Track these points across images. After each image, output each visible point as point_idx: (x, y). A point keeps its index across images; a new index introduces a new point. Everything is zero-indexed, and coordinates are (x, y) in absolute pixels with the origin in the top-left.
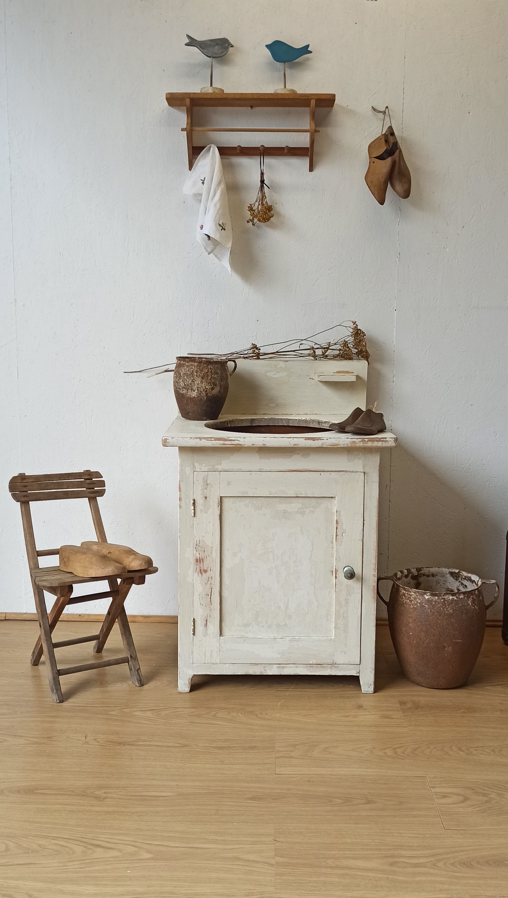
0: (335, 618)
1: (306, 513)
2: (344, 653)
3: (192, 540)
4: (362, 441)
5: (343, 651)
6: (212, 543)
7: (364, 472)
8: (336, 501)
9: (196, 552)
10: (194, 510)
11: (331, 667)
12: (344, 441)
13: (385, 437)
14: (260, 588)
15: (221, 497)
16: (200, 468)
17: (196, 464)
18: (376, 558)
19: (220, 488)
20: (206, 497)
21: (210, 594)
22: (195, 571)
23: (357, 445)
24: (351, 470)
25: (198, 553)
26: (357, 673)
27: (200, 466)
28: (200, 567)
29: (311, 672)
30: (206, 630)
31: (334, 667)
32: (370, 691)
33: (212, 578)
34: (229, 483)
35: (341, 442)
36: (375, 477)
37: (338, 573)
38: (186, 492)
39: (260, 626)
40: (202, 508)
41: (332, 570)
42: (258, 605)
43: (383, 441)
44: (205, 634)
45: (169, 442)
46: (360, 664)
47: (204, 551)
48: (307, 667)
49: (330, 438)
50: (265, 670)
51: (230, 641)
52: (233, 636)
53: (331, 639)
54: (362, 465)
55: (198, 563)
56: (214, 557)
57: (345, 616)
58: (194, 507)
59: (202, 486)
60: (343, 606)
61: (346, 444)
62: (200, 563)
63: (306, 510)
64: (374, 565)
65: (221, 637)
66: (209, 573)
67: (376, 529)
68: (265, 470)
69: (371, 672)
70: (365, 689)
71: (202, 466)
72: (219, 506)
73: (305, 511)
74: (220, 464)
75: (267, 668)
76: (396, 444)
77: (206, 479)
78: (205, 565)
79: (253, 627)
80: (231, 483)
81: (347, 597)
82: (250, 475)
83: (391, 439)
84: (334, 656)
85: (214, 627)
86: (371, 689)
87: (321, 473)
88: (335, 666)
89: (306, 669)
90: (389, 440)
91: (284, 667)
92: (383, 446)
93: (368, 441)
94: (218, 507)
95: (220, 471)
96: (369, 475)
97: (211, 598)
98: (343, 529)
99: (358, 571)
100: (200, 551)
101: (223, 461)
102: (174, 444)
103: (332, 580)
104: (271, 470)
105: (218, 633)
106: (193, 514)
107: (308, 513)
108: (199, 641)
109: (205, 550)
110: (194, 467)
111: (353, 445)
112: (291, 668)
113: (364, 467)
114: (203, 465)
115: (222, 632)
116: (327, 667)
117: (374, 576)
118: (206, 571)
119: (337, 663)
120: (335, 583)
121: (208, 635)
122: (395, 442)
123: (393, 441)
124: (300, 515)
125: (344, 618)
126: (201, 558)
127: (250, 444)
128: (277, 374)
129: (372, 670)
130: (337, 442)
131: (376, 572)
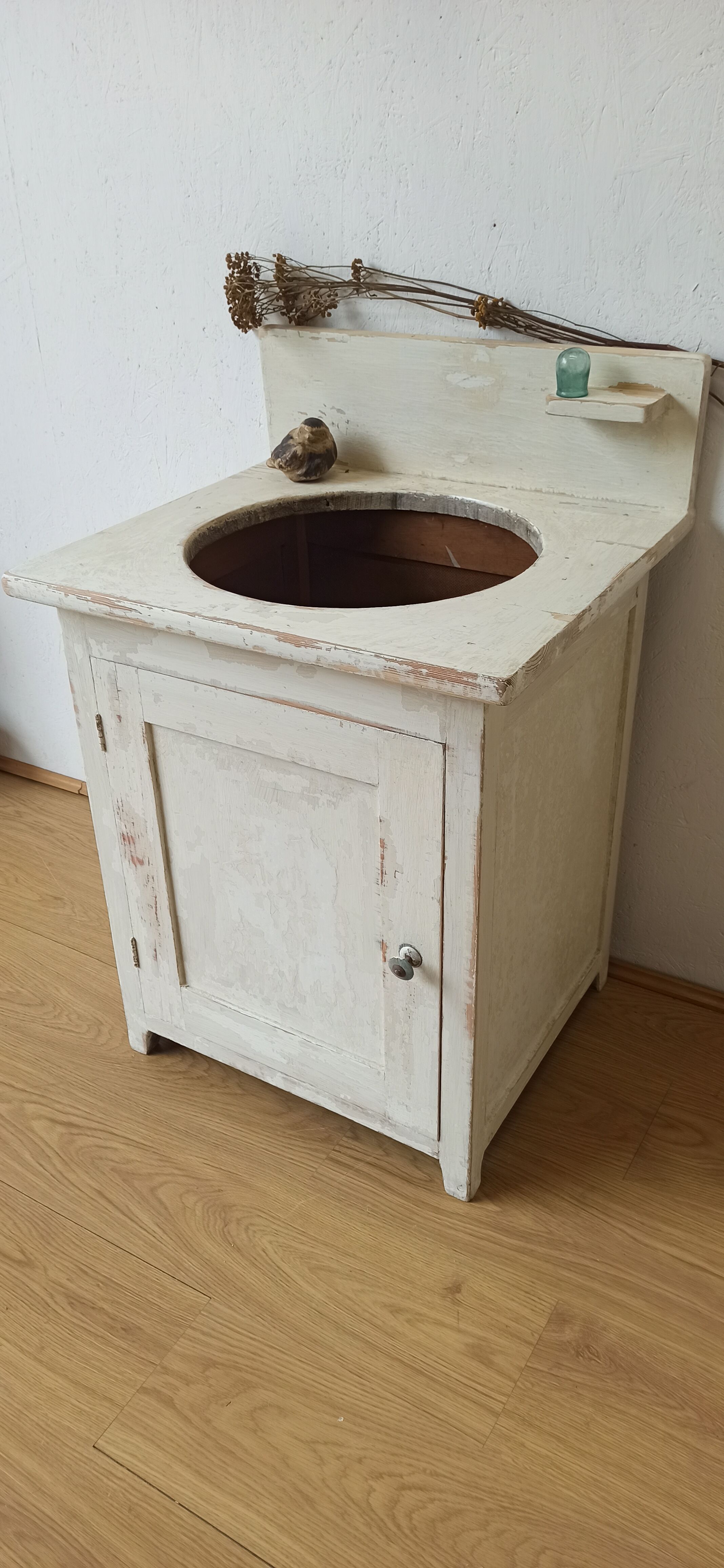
0: (386, 1035)
1: (320, 804)
2: (405, 1107)
3: (109, 796)
4: (412, 672)
5: (403, 1104)
6: (144, 811)
7: (445, 744)
8: (379, 795)
9: (119, 821)
10: (103, 737)
11: (381, 1121)
12: (369, 664)
13: (474, 671)
14: (244, 926)
15: (149, 725)
16: (99, 650)
17: (92, 642)
18: (473, 948)
19: (142, 702)
21: (155, 906)
22: (123, 856)
24: (413, 730)
25: (123, 824)
26: (434, 1155)
27: (98, 647)
28: (131, 851)
29: (344, 1113)
30: (158, 967)
31: (388, 1123)
32: (461, 1196)
33: (154, 878)
34: (157, 698)
35: (358, 663)
36: (470, 763)
37: (388, 951)
38: (84, 697)
39: (251, 995)
40: (116, 738)
41: (376, 940)
42: (242, 954)
43: (467, 683)
44: (156, 972)
46: (438, 1142)
47: (133, 823)
48: (336, 1100)
49: (335, 648)
51: (199, 1001)
52: (206, 993)
53: (379, 1073)
54: (439, 726)
55: (126, 843)
56: (151, 840)
57: (406, 1041)
58: (101, 731)
59: (109, 690)
60: (403, 1021)
61: (373, 673)
62: (130, 843)
63: (318, 795)
64: (469, 962)
65: (183, 989)
66: (146, 867)
67: (472, 886)
68: (223, 685)
69: (461, 1163)
70: (449, 1187)
71: (102, 648)
72: (147, 742)
73: (318, 799)
74: (136, 652)
75: (266, 1072)
76: (505, 698)
77: (113, 677)
78: (139, 852)
79: (237, 989)
80: (161, 698)
81: (410, 1006)
82: (196, 691)
83: (488, 683)
84: (387, 1104)
85: (169, 965)
86: (464, 1193)
87: (344, 721)
89: (335, 1104)
90: (483, 683)
91: (295, 1083)
93: (428, 675)
94: (145, 742)
95: (138, 668)
96: (455, 753)
97: (156, 914)
98: (397, 863)
99: (433, 961)
100: (126, 822)
101: (139, 644)
103: (377, 960)
104: (236, 689)
105: (177, 979)
106: (101, 746)
107: (323, 804)
108: (150, 979)
109: (134, 821)
110: (89, 648)
111: (392, 676)
112: (307, 1090)
113: (443, 730)
114: (104, 645)
115: (185, 979)
116: (374, 1117)
117: (469, 984)
118: (141, 863)
119: (393, 1118)
120: (383, 971)
121: (161, 976)
122: (500, 691)
123: (495, 689)
124: (308, 804)
125: (403, 1044)
126: (129, 834)
127: (162, 625)
128: (470, 379)
129: (463, 1161)
130: (351, 661)
131: (473, 978)
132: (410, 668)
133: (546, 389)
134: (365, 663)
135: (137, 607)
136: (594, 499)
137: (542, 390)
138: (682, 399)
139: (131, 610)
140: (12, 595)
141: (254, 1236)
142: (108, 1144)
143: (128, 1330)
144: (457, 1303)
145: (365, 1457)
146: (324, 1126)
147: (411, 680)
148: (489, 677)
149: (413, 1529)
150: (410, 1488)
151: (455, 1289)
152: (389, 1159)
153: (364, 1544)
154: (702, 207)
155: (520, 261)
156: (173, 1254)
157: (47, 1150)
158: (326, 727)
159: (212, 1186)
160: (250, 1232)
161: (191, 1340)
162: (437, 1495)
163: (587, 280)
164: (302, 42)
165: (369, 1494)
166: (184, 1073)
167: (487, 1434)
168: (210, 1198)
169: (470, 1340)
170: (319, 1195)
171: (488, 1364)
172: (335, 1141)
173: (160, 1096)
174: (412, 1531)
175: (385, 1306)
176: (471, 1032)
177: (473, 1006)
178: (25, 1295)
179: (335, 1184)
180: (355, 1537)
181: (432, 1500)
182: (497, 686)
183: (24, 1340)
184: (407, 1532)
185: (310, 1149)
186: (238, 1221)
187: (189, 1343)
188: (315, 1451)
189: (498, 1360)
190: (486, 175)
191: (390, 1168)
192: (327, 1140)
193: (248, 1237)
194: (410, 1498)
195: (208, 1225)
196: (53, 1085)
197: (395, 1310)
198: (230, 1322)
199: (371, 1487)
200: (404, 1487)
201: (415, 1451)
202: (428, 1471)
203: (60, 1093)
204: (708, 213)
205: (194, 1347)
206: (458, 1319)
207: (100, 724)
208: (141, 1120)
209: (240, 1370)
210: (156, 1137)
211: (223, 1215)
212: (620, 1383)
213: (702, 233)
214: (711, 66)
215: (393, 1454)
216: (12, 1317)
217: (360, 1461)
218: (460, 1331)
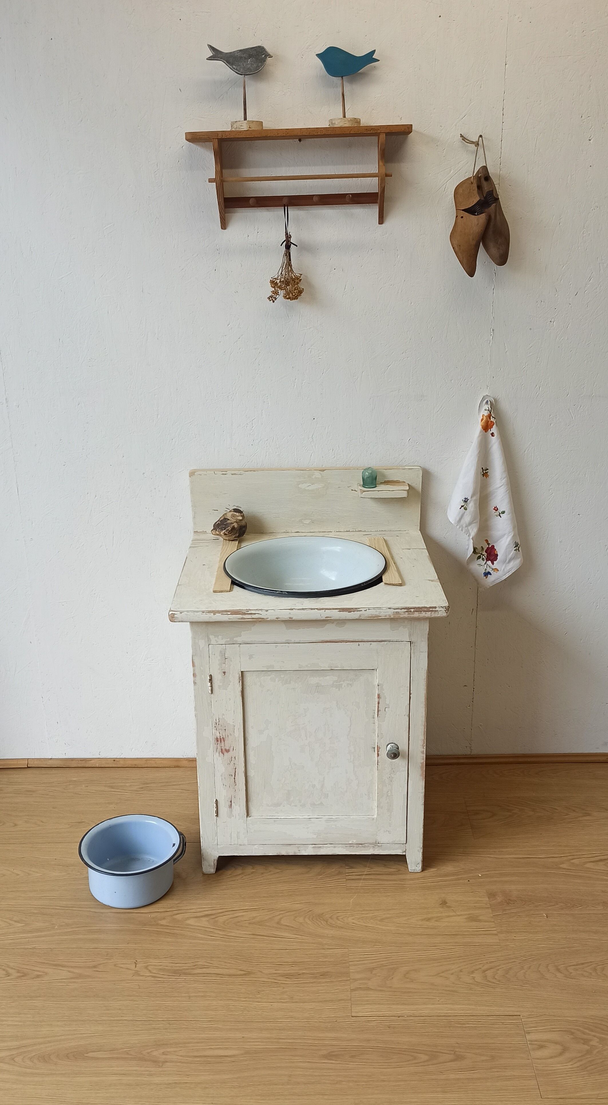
0: (378, 796)
1: (343, 687)
2: (388, 832)
3: (210, 719)
4: (407, 612)
5: (387, 831)
6: (233, 721)
7: (411, 642)
8: (377, 673)
9: (216, 731)
10: (212, 686)
12: (386, 612)
13: (434, 606)
14: (291, 767)
15: (242, 672)
16: (216, 640)
17: (211, 637)
18: (424, 733)
19: (240, 662)
20: (224, 673)
21: (234, 774)
22: (215, 751)
23: (401, 616)
24: (395, 639)
25: (218, 732)
26: (403, 853)
27: (216, 639)
28: (221, 747)
29: (350, 852)
30: (231, 811)
32: (418, 870)
33: (235, 758)
34: (251, 657)
35: (381, 613)
36: (423, 647)
37: (380, 750)
38: (201, 668)
39: (293, 807)
40: (221, 684)
41: (374, 747)
42: (289, 784)
43: (432, 611)
44: (230, 815)
45: (177, 618)
46: (406, 844)
47: (225, 730)
48: (346, 847)
49: (369, 609)
50: (299, 851)
51: (258, 822)
52: (262, 816)
53: (373, 819)
54: (408, 634)
55: (218, 743)
56: (236, 736)
57: (389, 795)
58: (211, 683)
59: (219, 660)
60: (387, 784)
61: (388, 616)
62: (221, 742)
64: (422, 741)
65: (249, 818)
66: (231, 752)
67: (424, 703)
68: (293, 641)
69: (418, 851)
70: (412, 868)
71: (218, 639)
72: (241, 682)
73: (342, 684)
74: (240, 636)
75: (302, 849)
76: (448, 614)
77: (223, 652)
78: (227, 745)
79: (284, 806)
80: (253, 656)
81: (392, 775)
82: (276, 648)
83: (441, 609)
84: (377, 835)
85: (240, 807)
86: (419, 868)
87: (360, 643)
88: (378, 846)
89: (345, 849)
90: (439, 610)
91: (320, 847)
92: (432, 616)
93: (414, 611)
94: (239, 682)
95: (240, 644)
96: (416, 644)
97: (234, 779)
98: (386, 704)
99: (403, 747)
100: (220, 730)
101: (243, 632)
102: (183, 620)
103: (374, 757)
104: (300, 641)
105: (245, 814)
106: (210, 691)
107: (345, 686)
108: (224, 822)
109: (226, 728)
110: (209, 639)
111: (397, 616)
112: (328, 848)
113: (410, 636)
114: (220, 637)
115: (249, 812)
116: (369, 846)
117: (422, 752)
118: (228, 751)
119: (380, 842)
120: (378, 761)
121: (233, 816)
122: (447, 611)
123: (444, 611)
124: (336, 689)
125: (388, 797)
126: (221, 737)
127: (274, 618)
128: (311, 485)
129: (419, 849)
130: (377, 613)
131: (424, 749)
132: (406, 610)
133: (350, 486)
134: (384, 612)
135: (260, 612)
136: (376, 531)
137: (348, 487)
138: (413, 485)
139: (255, 614)
140: (176, 621)
141: (344, 920)
142: (236, 915)
143: (323, 975)
144: (449, 907)
145: (462, 969)
146: (333, 869)
147: (406, 615)
148: (441, 607)
149: (499, 981)
150: (487, 970)
151: (444, 903)
152: (374, 870)
153: (487, 994)
154: (409, 409)
155: (327, 433)
156: (314, 942)
157: (207, 929)
158: (351, 648)
159: (305, 910)
160: (341, 920)
161: (355, 966)
162: (499, 968)
163: (360, 439)
164: (209, 343)
165: (474, 979)
166: (242, 873)
167: (499, 942)
168: (309, 915)
169: (466, 917)
170: (356, 895)
171: (480, 921)
172: (344, 872)
173: (241, 887)
174: (499, 982)
175: (422, 920)
176: (423, 777)
177: (425, 763)
178: (261, 984)
179: (359, 888)
180: (481, 993)
181: (498, 970)
182: (445, 609)
183: (280, 999)
184: (498, 983)
185: (335, 880)
186: (331, 918)
187: (355, 967)
188: (441, 976)
189: (481, 918)
190: (309, 398)
191: (378, 873)
192: (339, 873)
193: (341, 921)
194: (489, 973)
195: (319, 925)
196: (179, 903)
197: (428, 920)
198: (366, 953)
199: (472, 976)
200: (484, 971)
201: (478, 959)
202: (489, 963)
203: (187, 905)
204: (412, 411)
205: (359, 967)
206: (455, 912)
207: (211, 680)
208: (242, 900)
209: (386, 966)
210: (257, 903)
211: (322, 919)
212: (530, 906)
213: (410, 419)
214: (408, 358)
215: (471, 964)
216: (264, 994)
217: (461, 971)
218: (459, 915)
